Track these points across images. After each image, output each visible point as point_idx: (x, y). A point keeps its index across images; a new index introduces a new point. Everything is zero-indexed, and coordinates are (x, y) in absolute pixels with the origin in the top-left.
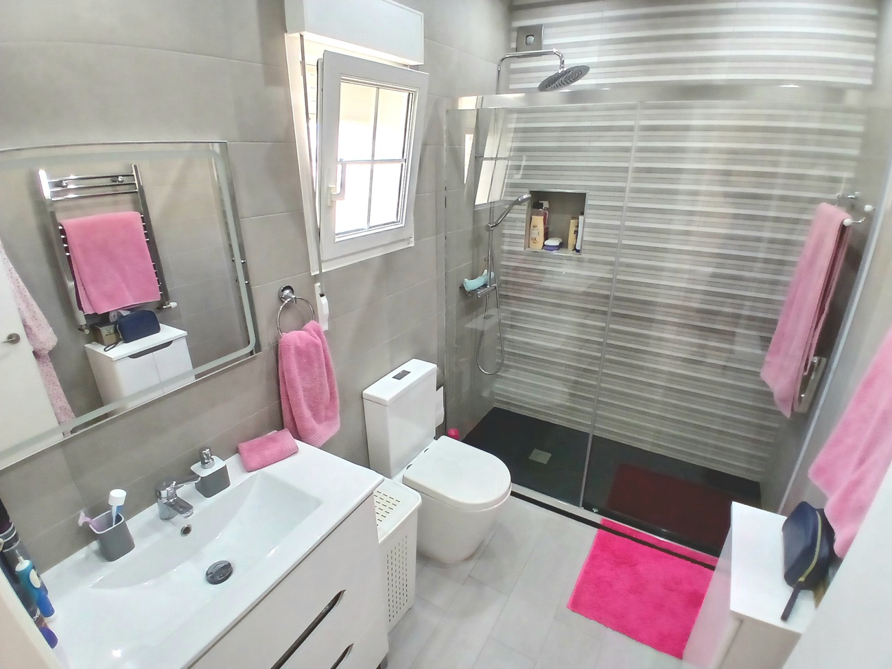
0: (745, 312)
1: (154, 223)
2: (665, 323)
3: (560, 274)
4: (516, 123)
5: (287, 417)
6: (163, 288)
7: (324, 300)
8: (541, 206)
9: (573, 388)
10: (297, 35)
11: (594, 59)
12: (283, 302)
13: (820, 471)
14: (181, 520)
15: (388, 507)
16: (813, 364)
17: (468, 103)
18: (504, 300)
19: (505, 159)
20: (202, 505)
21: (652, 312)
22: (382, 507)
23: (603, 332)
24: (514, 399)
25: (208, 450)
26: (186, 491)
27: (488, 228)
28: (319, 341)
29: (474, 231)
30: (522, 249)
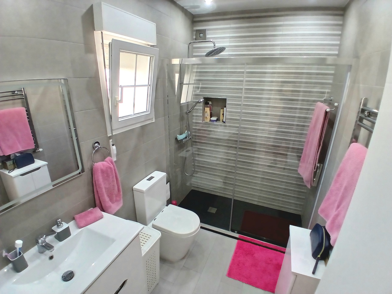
0: (291, 146)
1: (31, 112)
2: (260, 151)
3: (217, 132)
4: (197, 69)
5: (97, 202)
6: (36, 142)
7: (114, 147)
8: (208, 104)
9: (225, 180)
10: (100, 32)
11: (228, 44)
12: (95, 149)
13: (323, 211)
14: (48, 253)
15: (146, 239)
16: (317, 166)
17: (176, 61)
18: (195, 143)
19: (193, 84)
20: (58, 245)
21: (255, 147)
22: (143, 239)
23: (235, 156)
24: (200, 186)
25: (60, 220)
26: (50, 239)
27: (187, 113)
28: (112, 166)
29: (180, 114)
30: (201, 122)
